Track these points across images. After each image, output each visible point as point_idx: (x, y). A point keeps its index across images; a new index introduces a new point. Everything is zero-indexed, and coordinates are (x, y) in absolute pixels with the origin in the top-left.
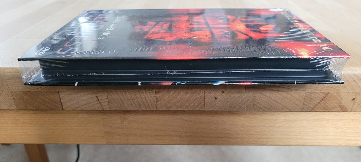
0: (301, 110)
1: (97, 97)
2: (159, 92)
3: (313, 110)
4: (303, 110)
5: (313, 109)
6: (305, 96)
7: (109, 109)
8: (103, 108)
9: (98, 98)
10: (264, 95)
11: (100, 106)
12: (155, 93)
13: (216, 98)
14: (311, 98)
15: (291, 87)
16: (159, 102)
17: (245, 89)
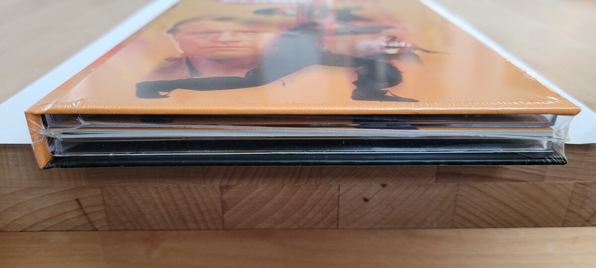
0: (561, 224)
1: (77, 200)
2: (228, 187)
3: (587, 223)
4: (565, 223)
5: (588, 221)
6: (573, 192)
7: (107, 228)
8: (93, 226)
9: (82, 202)
10: (479, 190)
11: (87, 221)
12: (219, 190)
13: (366, 200)
14: (586, 197)
15: (542, 171)
16: (230, 211)
17: (434, 179)
